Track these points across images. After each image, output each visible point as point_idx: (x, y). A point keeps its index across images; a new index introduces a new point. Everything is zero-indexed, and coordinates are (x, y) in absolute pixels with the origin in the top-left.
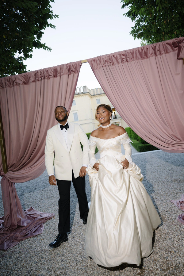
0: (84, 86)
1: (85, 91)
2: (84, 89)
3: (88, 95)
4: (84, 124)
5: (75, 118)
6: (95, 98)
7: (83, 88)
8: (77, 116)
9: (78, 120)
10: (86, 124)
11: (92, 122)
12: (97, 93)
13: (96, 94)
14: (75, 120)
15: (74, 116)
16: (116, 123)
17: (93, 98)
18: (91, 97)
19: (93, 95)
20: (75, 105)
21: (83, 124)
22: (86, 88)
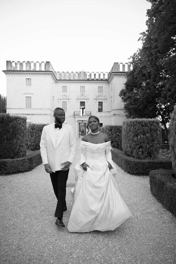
0: (47, 62)
1: (47, 70)
2: (46, 66)
3: (50, 76)
4: (38, 114)
5: (26, 104)
6: (60, 83)
7: (45, 64)
8: (31, 102)
9: (31, 107)
10: (41, 114)
11: (50, 113)
12: (65, 78)
13: (62, 79)
14: (26, 107)
15: (26, 101)
16: (82, 121)
17: (58, 83)
18: (56, 82)
19: (59, 80)
20: (31, 85)
21: (36, 114)
22: (49, 65)
